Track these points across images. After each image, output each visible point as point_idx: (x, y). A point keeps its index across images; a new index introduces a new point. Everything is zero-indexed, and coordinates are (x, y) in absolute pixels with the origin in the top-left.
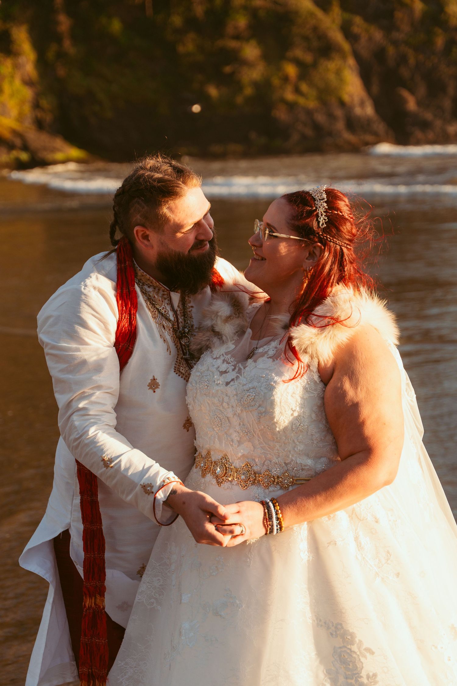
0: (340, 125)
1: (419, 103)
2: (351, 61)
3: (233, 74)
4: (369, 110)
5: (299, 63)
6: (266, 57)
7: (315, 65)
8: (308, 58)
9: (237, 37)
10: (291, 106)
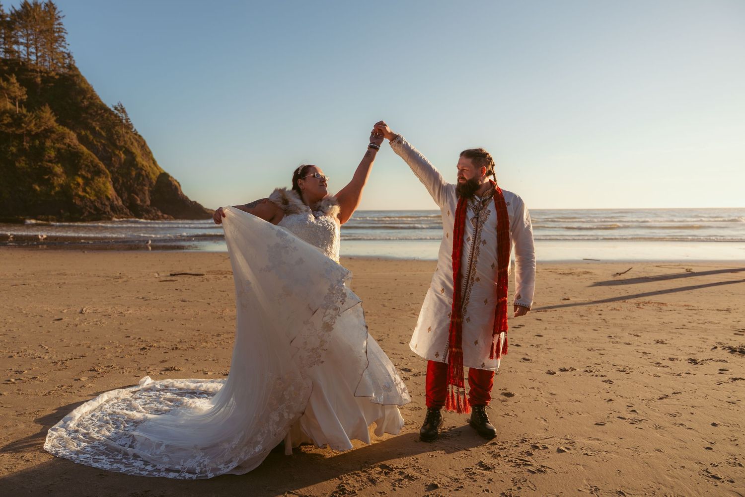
0: (108, 209)
1: (141, 200)
2: (110, 179)
3: (49, 179)
4: (121, 203)
5: (83, 177)
6: (65, 172)
7: (92, 179)
8: (89, 176)
9: (50, 161)
10: (82, 198)
